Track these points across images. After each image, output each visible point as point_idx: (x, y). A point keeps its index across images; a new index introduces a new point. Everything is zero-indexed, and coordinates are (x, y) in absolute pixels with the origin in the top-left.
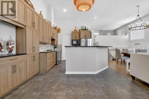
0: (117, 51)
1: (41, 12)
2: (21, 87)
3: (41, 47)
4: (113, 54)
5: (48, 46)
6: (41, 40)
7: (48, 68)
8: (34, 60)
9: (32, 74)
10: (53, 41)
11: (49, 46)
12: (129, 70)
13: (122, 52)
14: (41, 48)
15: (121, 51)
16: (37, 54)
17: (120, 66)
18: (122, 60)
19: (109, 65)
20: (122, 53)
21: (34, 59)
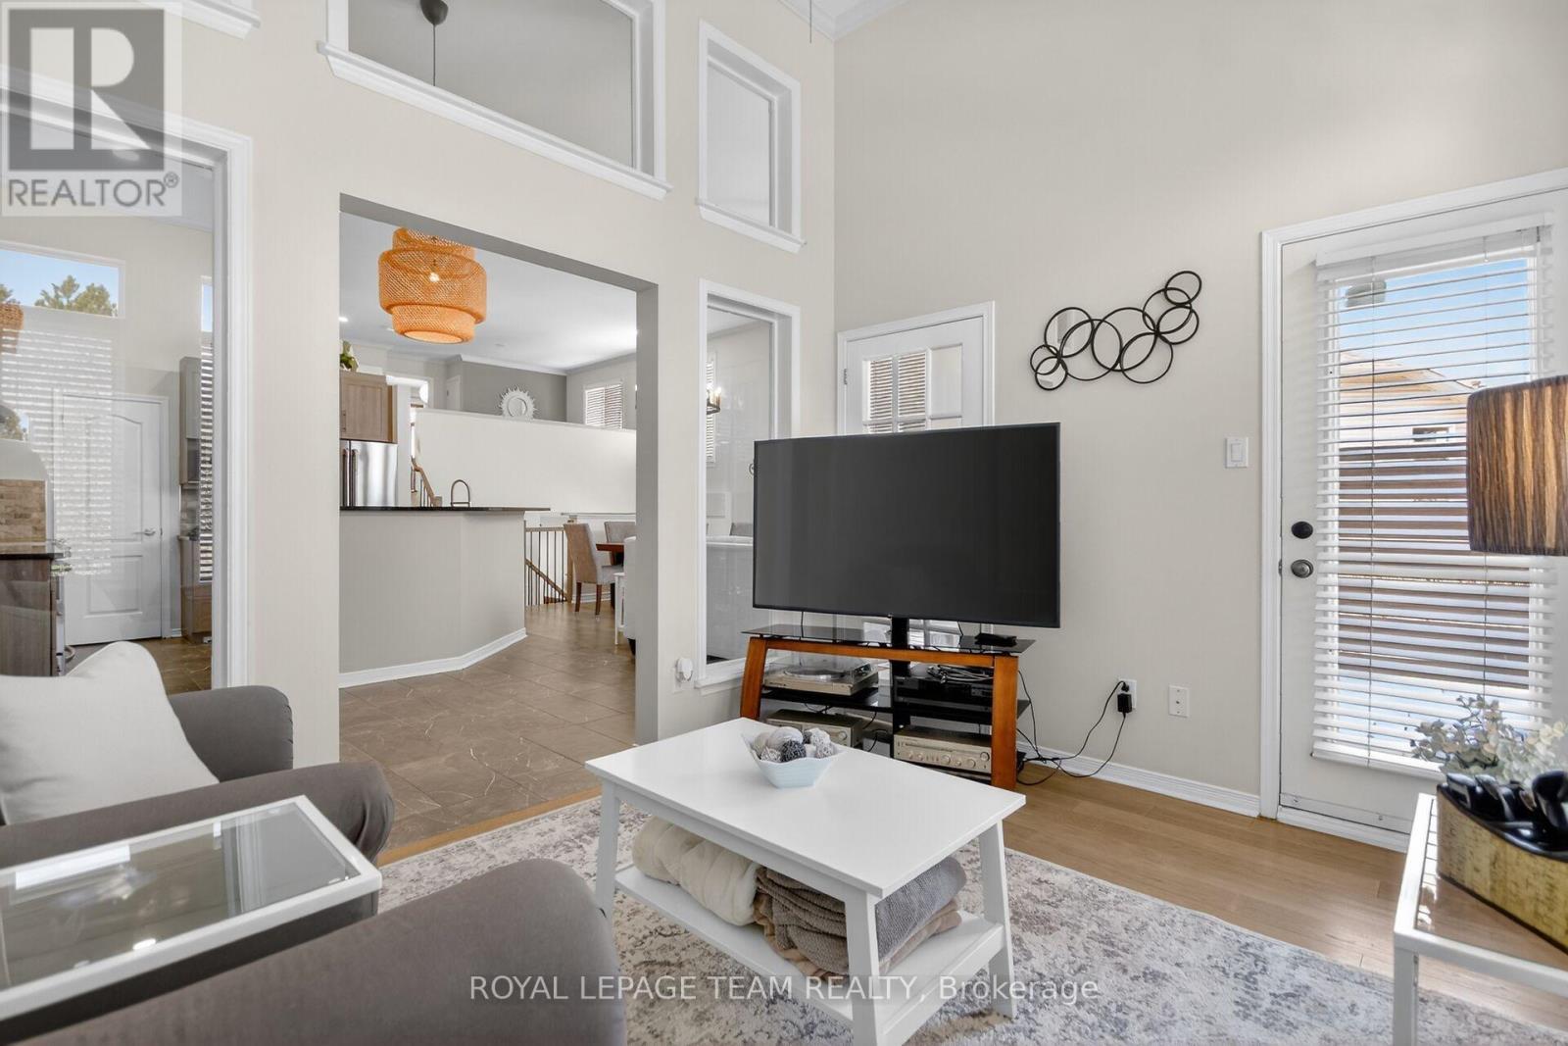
0: (576, 533)
4: (554, 559)
12: (622, 626)
13: (604, 541)
15: (597, 532)
17: (588, 625)
18: (599, 589)
19: (528, 623)
20: (600, 547)
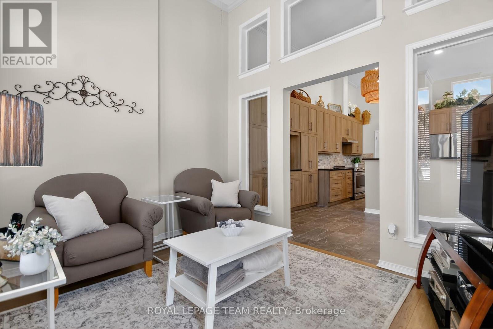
1: (321, 97)
2: (296, 211)
3: (321, 160)
5: (335, 158)
6: (321, 149)
7: (333, 199)
8: (310, 181)
9: (308, 201)
10: (348, 147)
11: (338, 159)
14: (321, 162)
16: (314, 172)
21: (310, 179)
